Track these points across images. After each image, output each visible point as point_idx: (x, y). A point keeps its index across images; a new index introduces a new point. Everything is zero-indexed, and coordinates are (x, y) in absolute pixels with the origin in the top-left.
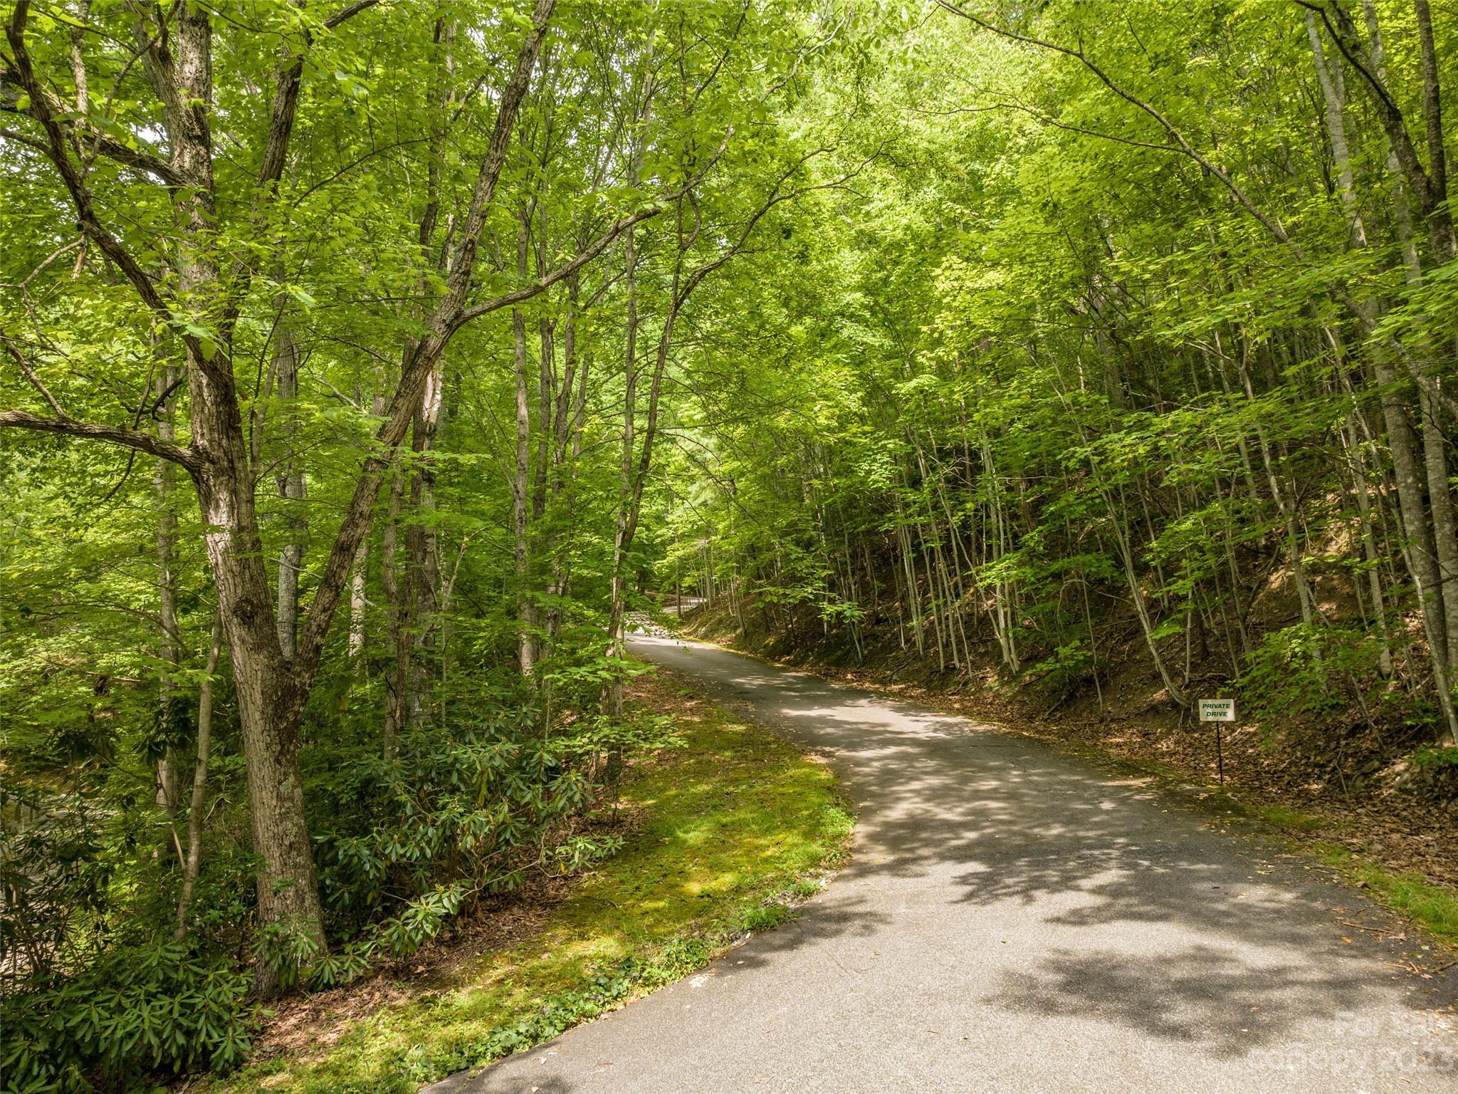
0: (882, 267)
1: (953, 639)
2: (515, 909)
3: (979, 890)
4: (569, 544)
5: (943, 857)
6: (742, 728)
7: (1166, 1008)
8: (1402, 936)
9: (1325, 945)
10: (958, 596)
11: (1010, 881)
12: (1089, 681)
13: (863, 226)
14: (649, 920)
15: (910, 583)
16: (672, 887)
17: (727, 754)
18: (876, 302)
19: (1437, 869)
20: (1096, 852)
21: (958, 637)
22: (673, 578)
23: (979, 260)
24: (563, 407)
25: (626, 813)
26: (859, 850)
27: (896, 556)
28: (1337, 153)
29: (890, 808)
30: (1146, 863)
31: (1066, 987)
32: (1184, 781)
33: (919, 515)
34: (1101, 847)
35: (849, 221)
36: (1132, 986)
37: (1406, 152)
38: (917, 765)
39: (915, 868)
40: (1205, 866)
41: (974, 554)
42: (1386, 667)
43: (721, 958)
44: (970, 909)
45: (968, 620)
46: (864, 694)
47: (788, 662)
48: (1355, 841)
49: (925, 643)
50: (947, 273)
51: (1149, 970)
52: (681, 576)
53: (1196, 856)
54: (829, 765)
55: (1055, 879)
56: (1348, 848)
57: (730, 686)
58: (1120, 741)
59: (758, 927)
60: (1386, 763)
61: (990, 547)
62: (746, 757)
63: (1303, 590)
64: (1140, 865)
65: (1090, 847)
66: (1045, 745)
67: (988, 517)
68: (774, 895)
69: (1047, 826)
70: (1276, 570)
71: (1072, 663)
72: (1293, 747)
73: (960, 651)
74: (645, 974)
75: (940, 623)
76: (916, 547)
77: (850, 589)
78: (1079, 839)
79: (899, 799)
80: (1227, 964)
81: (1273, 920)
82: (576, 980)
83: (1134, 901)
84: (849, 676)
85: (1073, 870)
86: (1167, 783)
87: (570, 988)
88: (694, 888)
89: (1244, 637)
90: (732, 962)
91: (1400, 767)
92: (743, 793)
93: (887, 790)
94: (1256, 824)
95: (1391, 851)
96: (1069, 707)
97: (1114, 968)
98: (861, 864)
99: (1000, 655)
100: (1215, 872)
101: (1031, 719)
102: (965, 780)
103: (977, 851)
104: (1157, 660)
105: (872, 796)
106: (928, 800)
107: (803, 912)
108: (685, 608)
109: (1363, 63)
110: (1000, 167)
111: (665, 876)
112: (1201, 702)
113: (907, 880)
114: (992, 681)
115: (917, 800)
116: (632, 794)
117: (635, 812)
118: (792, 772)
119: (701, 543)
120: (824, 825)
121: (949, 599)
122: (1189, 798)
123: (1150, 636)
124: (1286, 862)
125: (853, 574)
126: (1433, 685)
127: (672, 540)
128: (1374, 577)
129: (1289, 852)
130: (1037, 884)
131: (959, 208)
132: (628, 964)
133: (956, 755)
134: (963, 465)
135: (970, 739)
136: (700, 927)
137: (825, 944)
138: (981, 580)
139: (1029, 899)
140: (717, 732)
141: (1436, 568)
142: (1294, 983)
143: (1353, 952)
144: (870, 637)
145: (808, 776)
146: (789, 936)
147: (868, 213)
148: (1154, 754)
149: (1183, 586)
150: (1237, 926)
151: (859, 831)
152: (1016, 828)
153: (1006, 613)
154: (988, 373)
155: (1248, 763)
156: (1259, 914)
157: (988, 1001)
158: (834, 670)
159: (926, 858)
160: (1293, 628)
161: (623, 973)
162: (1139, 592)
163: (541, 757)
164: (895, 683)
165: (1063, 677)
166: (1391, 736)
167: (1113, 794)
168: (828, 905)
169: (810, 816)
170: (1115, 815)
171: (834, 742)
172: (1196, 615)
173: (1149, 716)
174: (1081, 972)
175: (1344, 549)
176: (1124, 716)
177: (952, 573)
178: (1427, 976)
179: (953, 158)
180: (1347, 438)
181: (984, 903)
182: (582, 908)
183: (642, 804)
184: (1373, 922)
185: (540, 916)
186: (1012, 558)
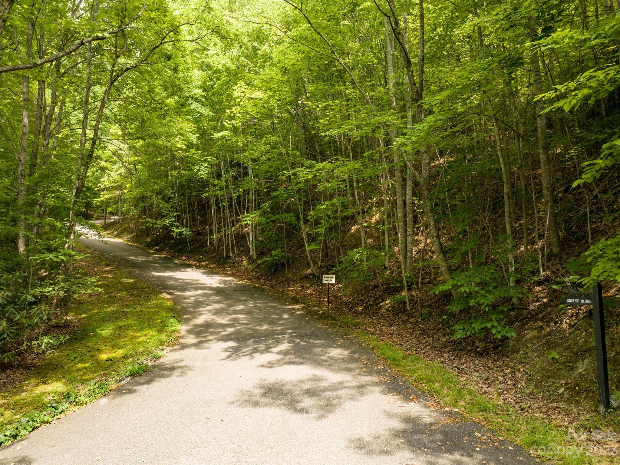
0: (212, 80)
1: (230, 244)
2: (8, 371)
3: (232, 354)
4: (48, 191)
5: (218, 340)
6: (132, 281)
7: (300, 401)
8: (382, 367)
9: (357, 371)
10: (233, 225)
11: (245, 350)
12: (283, 264)
13: (204, 60)
14: (80, 373)
15: (213, 219)
16: (93, 356)
17: (124, 293)
18: (208, 95)
19: (396, 340)
20: (280, 336)
21: (232, 243)
22: (102, 208)
23: (253, 86)
24: (48, 121)
25: (72, 322)
26: (182, 337)
27: (208, 206)
28: (389, 70)
29: (197, 318)
30: (298, 341)
31: (264, 395)
32: (315, 306)
33: (220, 191)
34: (282, 334)
35: (198, 56)
36: (289, 392)
37: (411, 77)
38: (211, 299)
39: (206, 345)
40: (319, 341)
41: (242, 209)
42: (387, 264)
43: (115, 390)
44: (229, 362)
45: (237, 236)
46: (189, 266)
47: (156, 250)
48: (371, 330)
49: (218, 244)
50: (239, 89)
51: (295, 386)
52: (107, 206)
53: (317, 337)
54: (172, 299)
55: (263, 348)
56: (368, 333)
57: (127, 260)
58: (293, 289)
59: (133, 375)
60: (384, 300)
61: (248, 206)
62: (133, 294)
63: (362, 234)
64: (296, 341)
65: (278, 334)
66: (264, 290)
67: (249, 194)
68: (142, 359)
69: (261, 325)
70: (354, 225)
71: (277, 258)
72: (354, 293)
73: (233, 249)
74: (77, 400)
75: (225, 236)
76: (217, 205)
77: (187, 219)
78: (273, 331)
79: (201, 314)
80: (324, 382)
81: (341, 363)
82: (40, 405)
83: (293, 357)
84: (184, 258)
85: (270, 344)
86: (309, 307)
87: (36, 409)
88: (104, 357)
89: (341, 250)
90: (120, 391)
91: (388, 302)
92: (130, 312)
93: (197, 310)
94: (339, 323)
95: (382, 334)
96: (274, 274)
97: (283, 385)
98: (183, 344)
99: (249, 252)
100: (323, 344)
101: (259, 279)
102: (230, 305)
103: (233, 336)
104: (309, 258)
105: (190, 312)
106: (214, 314)
107: (155, 367)
108: (108, 221)
109: (401, 40)
110: (265, 48)
111: (90, 351)
112: (324, 276)
113: (202, 350)
114: (245, 262)
115: (209, 314)
116: (75, 312)
117: (76, 321)
118: (154, 302)
119: (118, 193)
120: (167, 326)
121: (230, 227)
122: (316, 313)
123: (308, 249)
124: (348, 339)
125: (189, 212)
126: (401, 272)
127: (103, 190)
128: (386, 232)
129: (349, 335)
130: (256, 350)
131: (247, 61)
132: (68, 395)
133: (227, 294)
134: (240, 172)
135: (234, 288)
136: (106, 375)
137: (163, 380)
138: (244, 221)
139: (252, 357)
140: (120, 282)
141: (406, 231)
142: (345, 387)
143: (366, 374)
144: (194, 240)
145: (161, 304)
146: (148, 378)
147: (207, 55)
148: (305, 295)
149: (321, 230)
150: (329, 366)
151: (183, 328)
152: (249, 326)
153: (253, 234)
154: (253, 135)
155: (338, 299)
156: (337, 360)
157: (232, 403)
158: (177, 254)
159: (211, 340)
160: (358, 249)
161: (65, 400)
162: (305, 230)
163: (26, 297)
164: (204, 261)
165: (273, 262)
166: (386, 290)
167: (288, 311)
168: (167, 363)
169: (161, 322)
170: (289, 320)
171: (175, 288)
172: (325, 241)
173: (305, 279)
174: (270, 388)
175: (378, 219)
176: (295, 279)
177: (231, 216)
178: (389, 382)
179: (246, 39)
180: (382, 177)
181: (234, 360)
182: (46, 368)
183: (80, 317)
184: (374, 362)
185: (22, 374)
186: (257, 213)
